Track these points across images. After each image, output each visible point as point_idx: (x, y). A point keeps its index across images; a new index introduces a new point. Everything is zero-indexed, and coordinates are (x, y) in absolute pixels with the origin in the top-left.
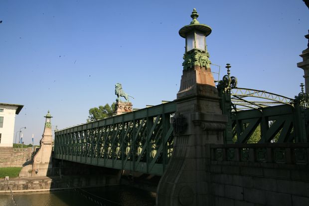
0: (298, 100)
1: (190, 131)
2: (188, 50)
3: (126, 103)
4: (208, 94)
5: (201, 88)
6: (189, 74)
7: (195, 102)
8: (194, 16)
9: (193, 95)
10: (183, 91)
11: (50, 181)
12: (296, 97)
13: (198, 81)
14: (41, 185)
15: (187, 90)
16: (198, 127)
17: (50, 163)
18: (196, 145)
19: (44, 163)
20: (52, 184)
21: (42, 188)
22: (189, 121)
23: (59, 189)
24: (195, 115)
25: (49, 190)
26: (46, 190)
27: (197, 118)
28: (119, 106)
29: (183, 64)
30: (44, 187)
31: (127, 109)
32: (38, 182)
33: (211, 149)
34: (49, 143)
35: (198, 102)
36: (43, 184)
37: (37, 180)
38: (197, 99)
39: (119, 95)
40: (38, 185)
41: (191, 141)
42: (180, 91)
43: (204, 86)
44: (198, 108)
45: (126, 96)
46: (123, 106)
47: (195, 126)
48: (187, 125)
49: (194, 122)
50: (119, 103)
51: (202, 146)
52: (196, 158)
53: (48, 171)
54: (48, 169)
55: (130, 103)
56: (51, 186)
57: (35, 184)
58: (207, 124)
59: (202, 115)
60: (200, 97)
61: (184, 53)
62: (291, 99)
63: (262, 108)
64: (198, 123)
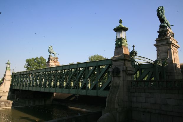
0: (156, 62)
1: (121, 74)
2: (118, 38)
3: (55, 57)
4: (127, 59)
5: (125, 56)
6: (119, 49)
7: (123, 62)
8: (120, 22)
9: (122, 59)
10: (116, 56)
11: (11, 102)
12: (155, 60)
13: (124, 53)
14: (6, 105)
15: (118, 56)
16: (124, 73)
17: (9, 92)
18: (123, 80)
19: (5, 91)
20: (13, 104)
21: (7, 107)
22: (121, 70)
23: (17, 107)
24: (124, 67)
25: (11, 107)
26: (9, 107)
27: (125, 69)
28: (51, 59)
29: (115, 44)
30: (7, 106)
31: (55, 61)
32: (4, 103)
33: (130, 82)
34: (9, 80)
35: (124, 62)
36: (7, 104)
37: (3, 102)
38: (124, 61)
39: (51, 52)
40: (4, 105)
41: (121, 79)
42: (114, 56)
43: (126, 55)
44: (124, 64)
45: (55, 53)
46: (53, 59)
47: (123, 72)
48: (120, 72)
49: (123, 70)
50: (51, 57)
51: (126, 81)
52: (123, 86)
53: (8, 97)
54: (8, 95)
55: (57, 58)
56: (12, 105)
57: (2, 104)
58: (128, 71)
59: (126, 68)
60: (125, 60)
61: (116, 39)
62: (154, 61)
63: (139, 65)
64: (124, 71)
